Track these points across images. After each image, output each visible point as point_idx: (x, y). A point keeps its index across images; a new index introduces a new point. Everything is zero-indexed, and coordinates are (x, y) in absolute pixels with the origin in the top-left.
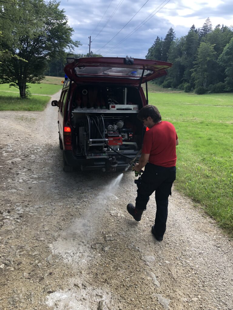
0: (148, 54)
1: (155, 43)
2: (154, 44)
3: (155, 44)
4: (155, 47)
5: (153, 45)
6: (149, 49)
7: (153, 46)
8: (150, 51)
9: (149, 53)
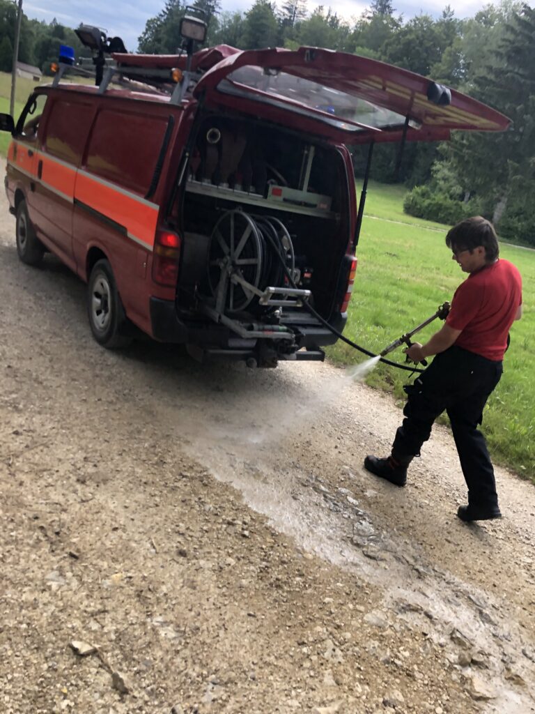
0: (145, 34)
1: (167, 9)
2: (164, 12)
3: (165, 10)
4: (167, 19)
5: (163, 14)
6: (148, 21)
7: (161, 15)
8: (150, 27)
9: (147, 30)
